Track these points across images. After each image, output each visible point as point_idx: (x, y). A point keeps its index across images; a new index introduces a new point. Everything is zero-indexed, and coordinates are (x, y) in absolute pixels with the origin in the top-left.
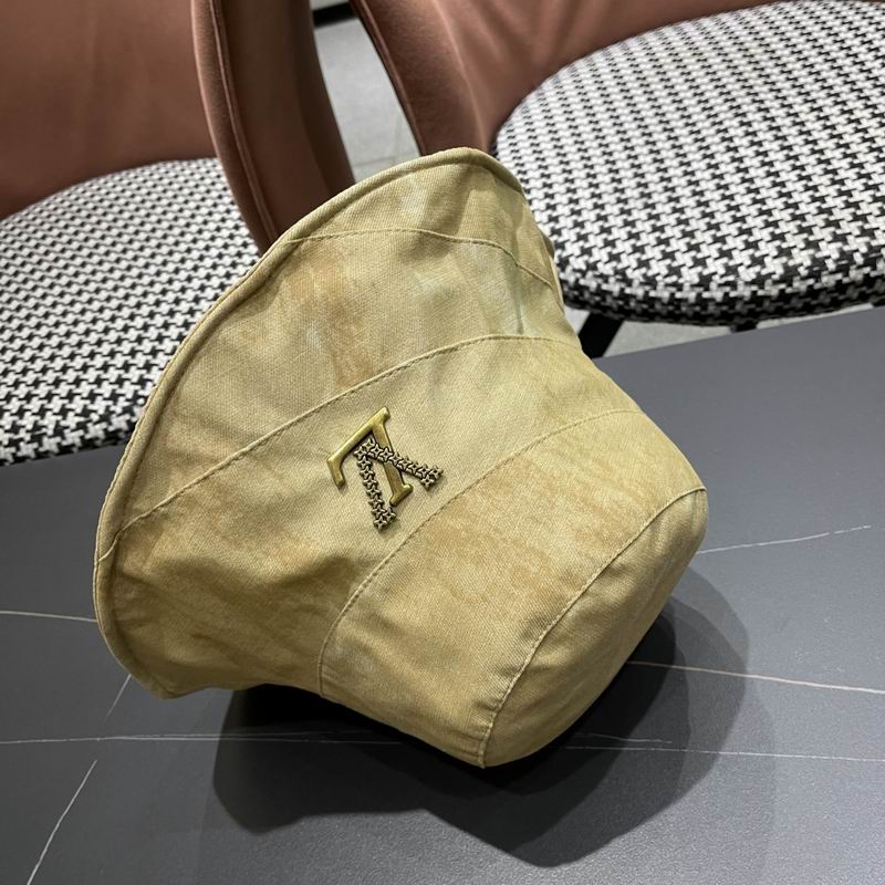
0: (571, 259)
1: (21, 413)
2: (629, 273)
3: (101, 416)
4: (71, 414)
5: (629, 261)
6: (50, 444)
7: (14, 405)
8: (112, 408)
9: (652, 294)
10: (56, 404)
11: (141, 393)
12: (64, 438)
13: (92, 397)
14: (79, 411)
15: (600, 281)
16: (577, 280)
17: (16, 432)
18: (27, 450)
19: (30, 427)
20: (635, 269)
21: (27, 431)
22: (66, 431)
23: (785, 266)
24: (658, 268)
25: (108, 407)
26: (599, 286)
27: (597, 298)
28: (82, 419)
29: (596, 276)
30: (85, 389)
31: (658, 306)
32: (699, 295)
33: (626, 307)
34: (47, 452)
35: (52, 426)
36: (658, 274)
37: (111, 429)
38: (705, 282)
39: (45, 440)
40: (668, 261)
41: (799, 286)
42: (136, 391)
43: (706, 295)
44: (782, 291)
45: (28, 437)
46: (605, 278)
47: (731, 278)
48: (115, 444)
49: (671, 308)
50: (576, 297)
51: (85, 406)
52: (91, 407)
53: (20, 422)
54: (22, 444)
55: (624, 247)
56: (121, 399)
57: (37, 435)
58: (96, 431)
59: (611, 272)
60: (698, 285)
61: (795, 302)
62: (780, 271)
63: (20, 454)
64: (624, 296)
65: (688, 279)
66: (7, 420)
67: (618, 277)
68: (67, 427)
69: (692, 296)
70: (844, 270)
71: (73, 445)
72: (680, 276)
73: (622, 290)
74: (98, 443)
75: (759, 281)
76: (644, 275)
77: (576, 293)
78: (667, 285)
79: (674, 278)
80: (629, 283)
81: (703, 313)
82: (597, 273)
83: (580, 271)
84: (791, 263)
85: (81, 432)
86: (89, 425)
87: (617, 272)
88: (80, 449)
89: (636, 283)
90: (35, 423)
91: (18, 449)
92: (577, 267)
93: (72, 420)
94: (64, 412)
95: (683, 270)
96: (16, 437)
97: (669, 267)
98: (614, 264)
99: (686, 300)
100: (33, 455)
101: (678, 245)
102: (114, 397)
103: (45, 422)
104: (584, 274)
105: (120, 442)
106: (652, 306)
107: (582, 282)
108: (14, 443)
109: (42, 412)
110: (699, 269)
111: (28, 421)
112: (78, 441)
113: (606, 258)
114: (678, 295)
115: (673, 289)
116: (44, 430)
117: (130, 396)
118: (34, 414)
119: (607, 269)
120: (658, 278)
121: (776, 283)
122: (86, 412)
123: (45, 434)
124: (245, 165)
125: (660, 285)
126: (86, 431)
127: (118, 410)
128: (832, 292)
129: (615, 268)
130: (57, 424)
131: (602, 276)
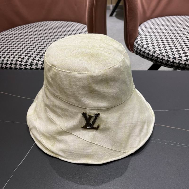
0: (157, 51)
1: (28, 59)
2: (170, 56)
4: (40, 61)
5: (170, 53)
6: (34, 67)
9: (175, 61)
10: (37, 59)
12: (37, 66)
15: (163, 57)
16: (157, 56)
17: (27, 63)
18: (28, 67)
19: (30, 62)
20: (171, 55)
21: (29, 63)
24: (177, 56)
26: (162, 58)
27: (161, 60)
28: (42, 63)
31: (175, 64)
32: (185, 63)
33: (167, 63)
34: (33, 69)
35: (35, 63)
36: (177, 57)
38: (187, 60)
39: (33, 66)
40: (179, 55)
43: (187, 63)
45: (29, 64)
46: (164, 56)
49: (178, 65)
50: (156, 60)
53: (28, 61)
54: (27, 66)
55: (169, 51)
57: (31, 64)
59: (166, 55)
60: (185, 61)
63: (26, 68)
64: (168, 61)
65: (183, 59)
67: (167, 56)
68: (39, 64)
69: (183, 63)
71: (39, 68)
72: (182, 58)
73: (168, 59)
76: (173, 57)
77: (156, 59)
78: (178, 60)
79: (180, 58)
80: (170, 58)
81: (185, 67)
82: (162, 55)
83: (158, 54)
87: (167, 55)
88: (40, 69)
89: (171, 58)
90: (31, 62)
91: (26, 66)
92: (158, 53)
94: (38, 61)
95: (183, 57)
97: (179, 56)
98: (166, 54)
100: (29, 68)
101: (181, 52)
103: (34, 62)
104: (159, 55)
107: (158, 56)
109: (33, 60)
110: (186, 57)
111: (30, 61)
112: (40, 68)
113: (165, 52)
114: (180, 62)
115: (180, 61)
116: (33, 63)
118: (31, 60)
119: (165, 54)
120: (177, 58)
123: (33, 64)
125: (177, 59)
126: (43, 66)
129: (167, 54)
130: (37, 63)
131: (163, 56)
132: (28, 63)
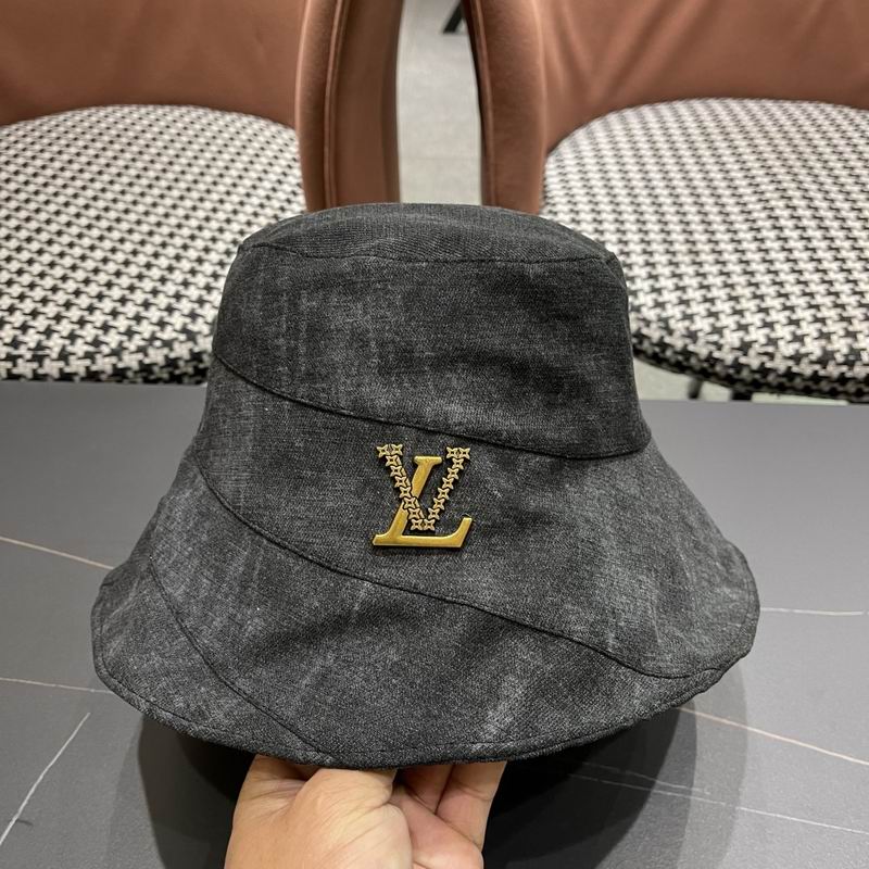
1: (24, 328)
2: (672, 323)
3: (112, 350)
4: (80, 341)
5: (674, 311)
6: (51, 367)
7: (18, 319)
8: (126, 344)
9: (691, 348)
10: (65, 327)
11: (159, 335)
12: (67, 364)
13: (106, 328)
14: (89, 339)
15: (642, 324)
17: (16, 348)
18: (24, 368)
19: (32, 345)
20: (678, 321)
21: (29, 349)
22: (72, 358)
23: (824, 349)
24: (702, 325)
25: (121, 342)
26: (640, 329)
28: (91, 349)
29: (639, 319)
30: (98, 318)
31: (693, 361)
32: (736, 359)
33: (661, 355)
34: (46, 375)
35: (57, 350)
37: (120, 365)
38: (745, 347)
39: (47, 362)
40: (712, 320)
41: (833, 370)
42: (154, 333)
43: (743, 360)
44: (816, 372)
45: (29, 355)
46: (648, 323)
47: (770, 349)
48: (119, 382)
49: (705, 365)
51: (97, 336)
52: (102, 338)
53: (22, 338)
54: (20, 361)
55: (670, 296)
56: (137, 337)
57: (38, 356)
58: (104, 364)
59: (655, 319)
60: (738, 349)
61: (825, 386)
62: (818, 353)
63: (15, 371)
64: (663, 345)
65: (729, 340)
66: (8, 333)
67: (662, 324)
68: (73, 354)
69: (729, 358)
70: (850, 364)
71: (76, 374)
72: (722, 336)
73: (662, 337)
74: (103, 377)
75: (797, 358)
76: (687, 329)
78: (708, 343)
79: (715, 338)
80: (670, 332)
81: (735, 376)
82: (640, 316)
84: (829, 348)
85: (87, 362)
86: (98, 356)
87: (660, 319)
88: (83, 379)
89: (677, 334)
90: (39, 342)
91: (15, 365)
93: (80, 348)
94: (72, 337)
95: (726, 331)
96: (15, 352)
97: (712, 326)
98: (658, 310)
99: (722, 361)
100: (30, 375)
101: (723, 307)
102: (130, 333)
103: (50, 343)
105: (126, 381)
106: (687, 359)
108: (11, 358)
109: (48, 332)
110: (741, 334)
111: (31, 338)
112: (82, 371)
113: (651, 304)
114: (716, 354)
115: (713, 348)
116: (47, 352)
117: (147, 335)
118: (39, 332)
119: (651, 314)
120: (700, 334)
121: (812, 362)
122: (96, 343)
123: (48, 356)
124: (327, 129)
125: (701, 341)
126: (94, 362)
127: (132, 347)
128: (860, 382)
129: (659, 316)
130: (64, 348)
131: (644, 320)
132: (22, 350)
